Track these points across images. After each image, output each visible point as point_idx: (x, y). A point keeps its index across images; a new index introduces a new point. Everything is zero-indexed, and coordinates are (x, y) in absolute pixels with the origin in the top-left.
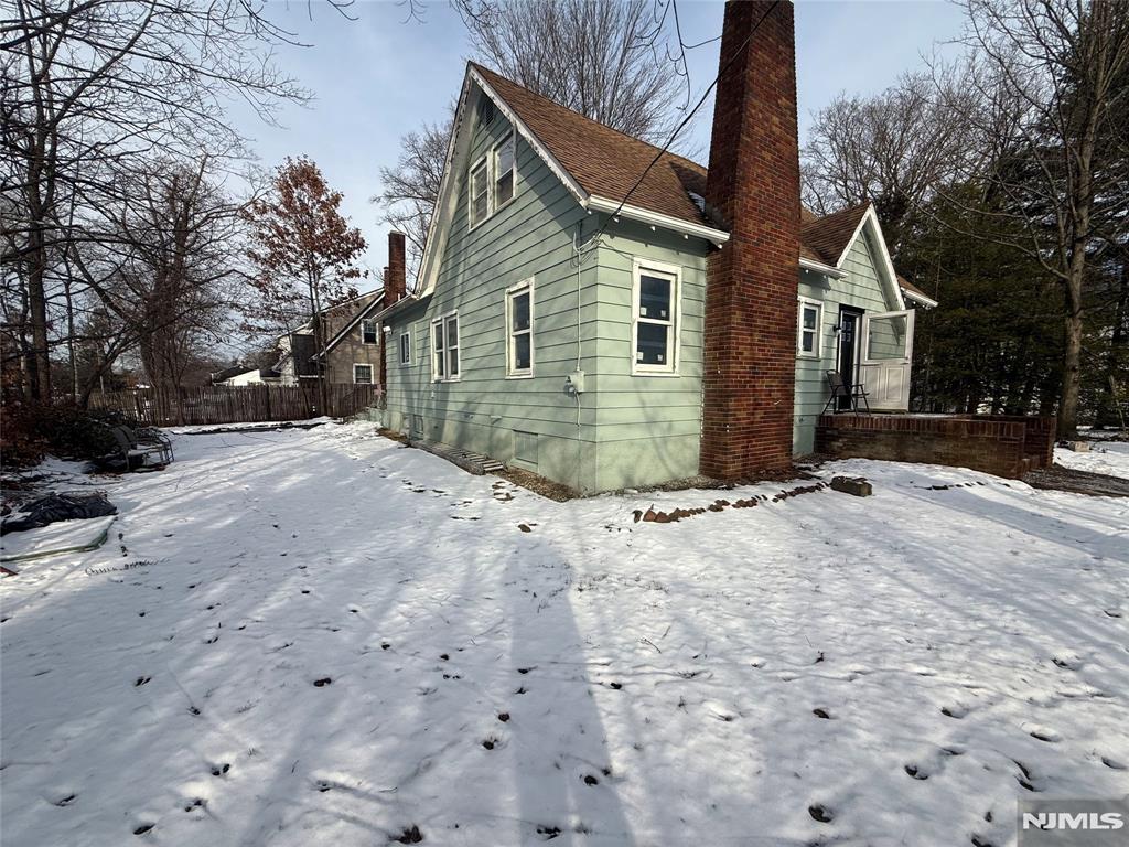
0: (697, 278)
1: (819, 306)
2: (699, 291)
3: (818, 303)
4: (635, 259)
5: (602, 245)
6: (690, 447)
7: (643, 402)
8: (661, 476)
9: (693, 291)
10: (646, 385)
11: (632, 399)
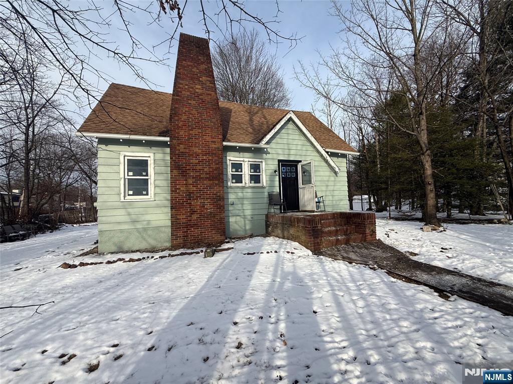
0: (164, 157)
1: (262, 162)
2: (166, 163)
3: (260, 160)
4: (121, 153)
5: (100, 149)
6: (164, 232)
7: (129, 213)
8: (143, 246)
9: (162, 163)
10: (130, 205)
11: (122, 212)
